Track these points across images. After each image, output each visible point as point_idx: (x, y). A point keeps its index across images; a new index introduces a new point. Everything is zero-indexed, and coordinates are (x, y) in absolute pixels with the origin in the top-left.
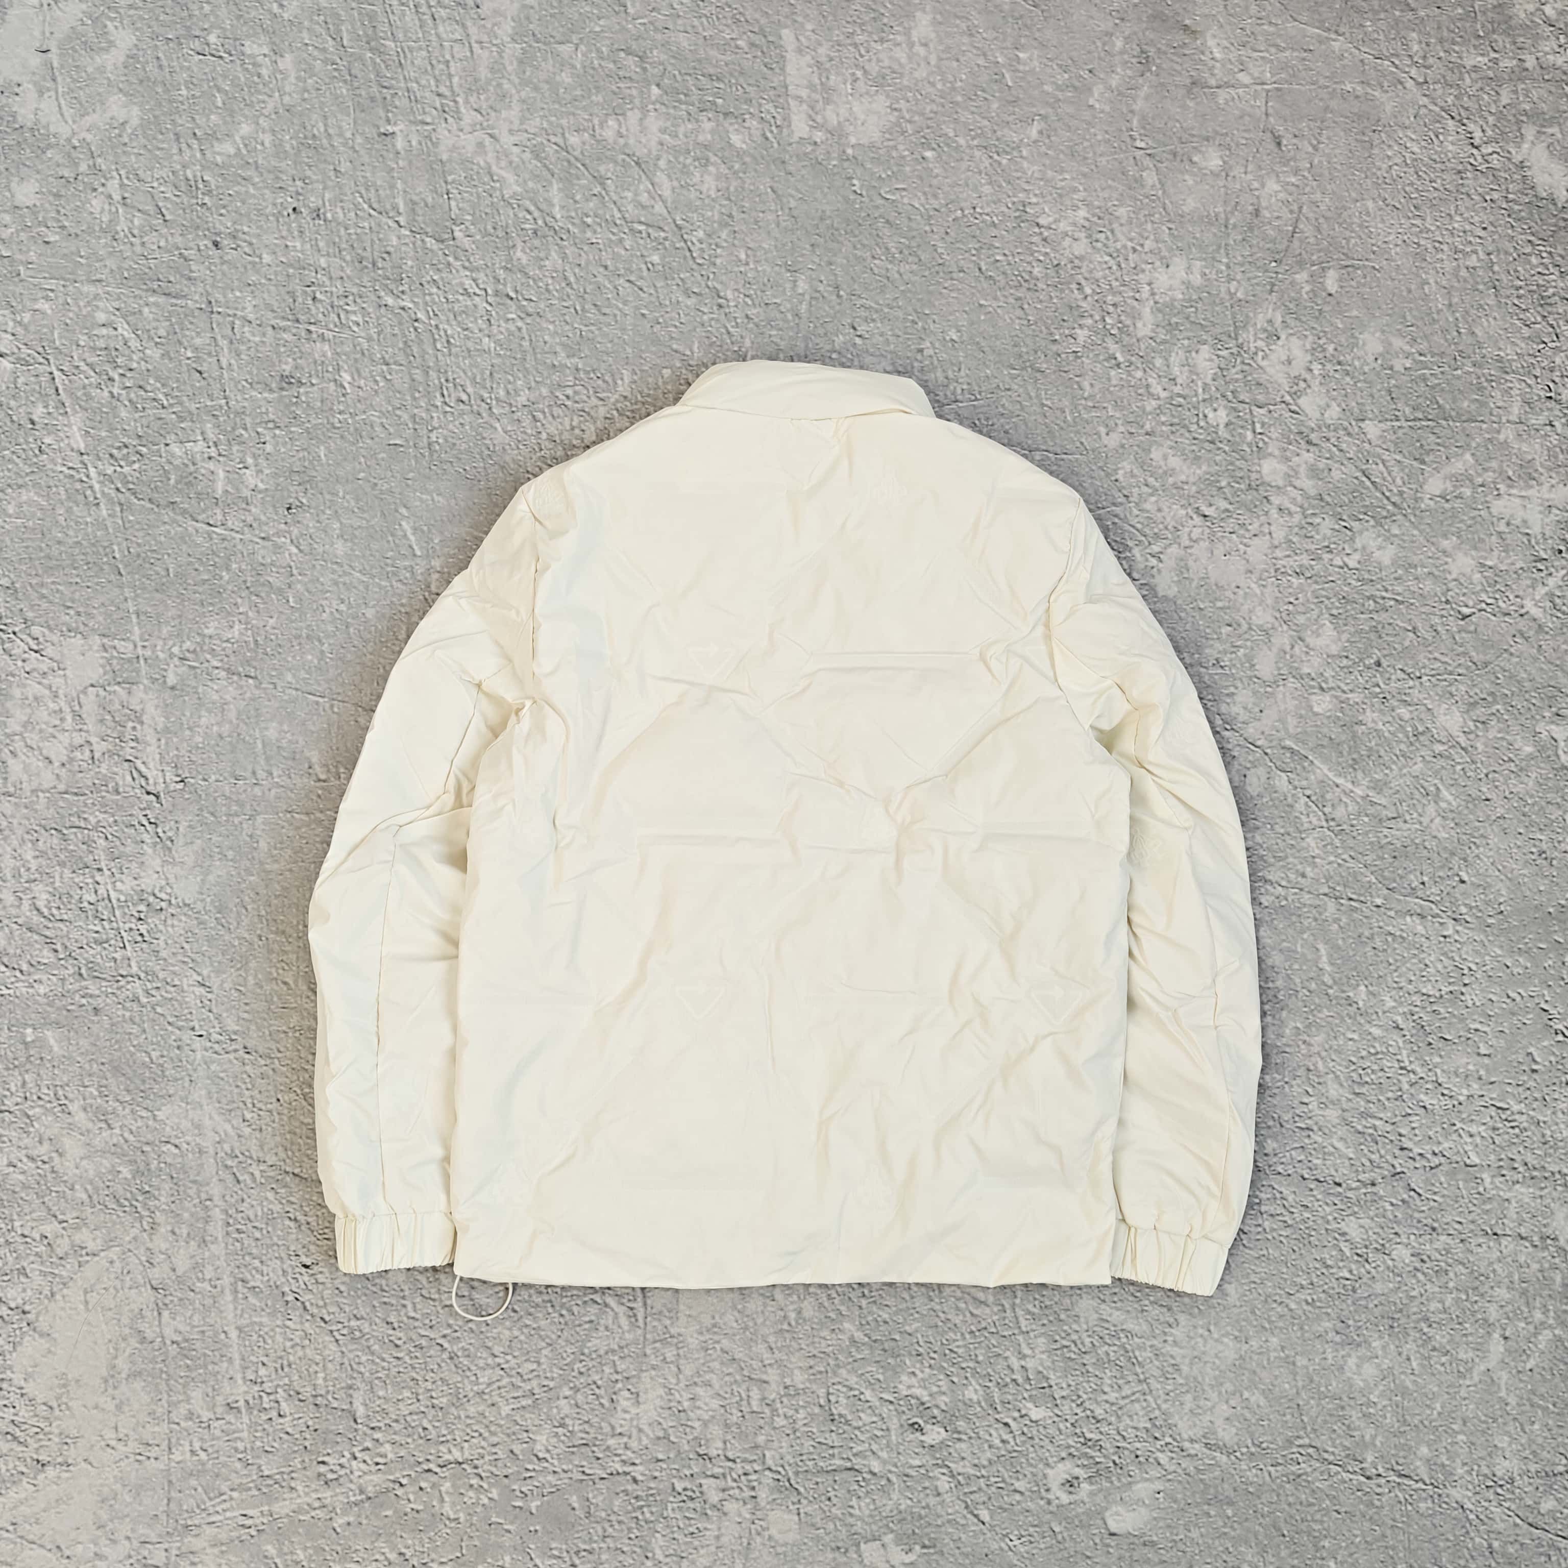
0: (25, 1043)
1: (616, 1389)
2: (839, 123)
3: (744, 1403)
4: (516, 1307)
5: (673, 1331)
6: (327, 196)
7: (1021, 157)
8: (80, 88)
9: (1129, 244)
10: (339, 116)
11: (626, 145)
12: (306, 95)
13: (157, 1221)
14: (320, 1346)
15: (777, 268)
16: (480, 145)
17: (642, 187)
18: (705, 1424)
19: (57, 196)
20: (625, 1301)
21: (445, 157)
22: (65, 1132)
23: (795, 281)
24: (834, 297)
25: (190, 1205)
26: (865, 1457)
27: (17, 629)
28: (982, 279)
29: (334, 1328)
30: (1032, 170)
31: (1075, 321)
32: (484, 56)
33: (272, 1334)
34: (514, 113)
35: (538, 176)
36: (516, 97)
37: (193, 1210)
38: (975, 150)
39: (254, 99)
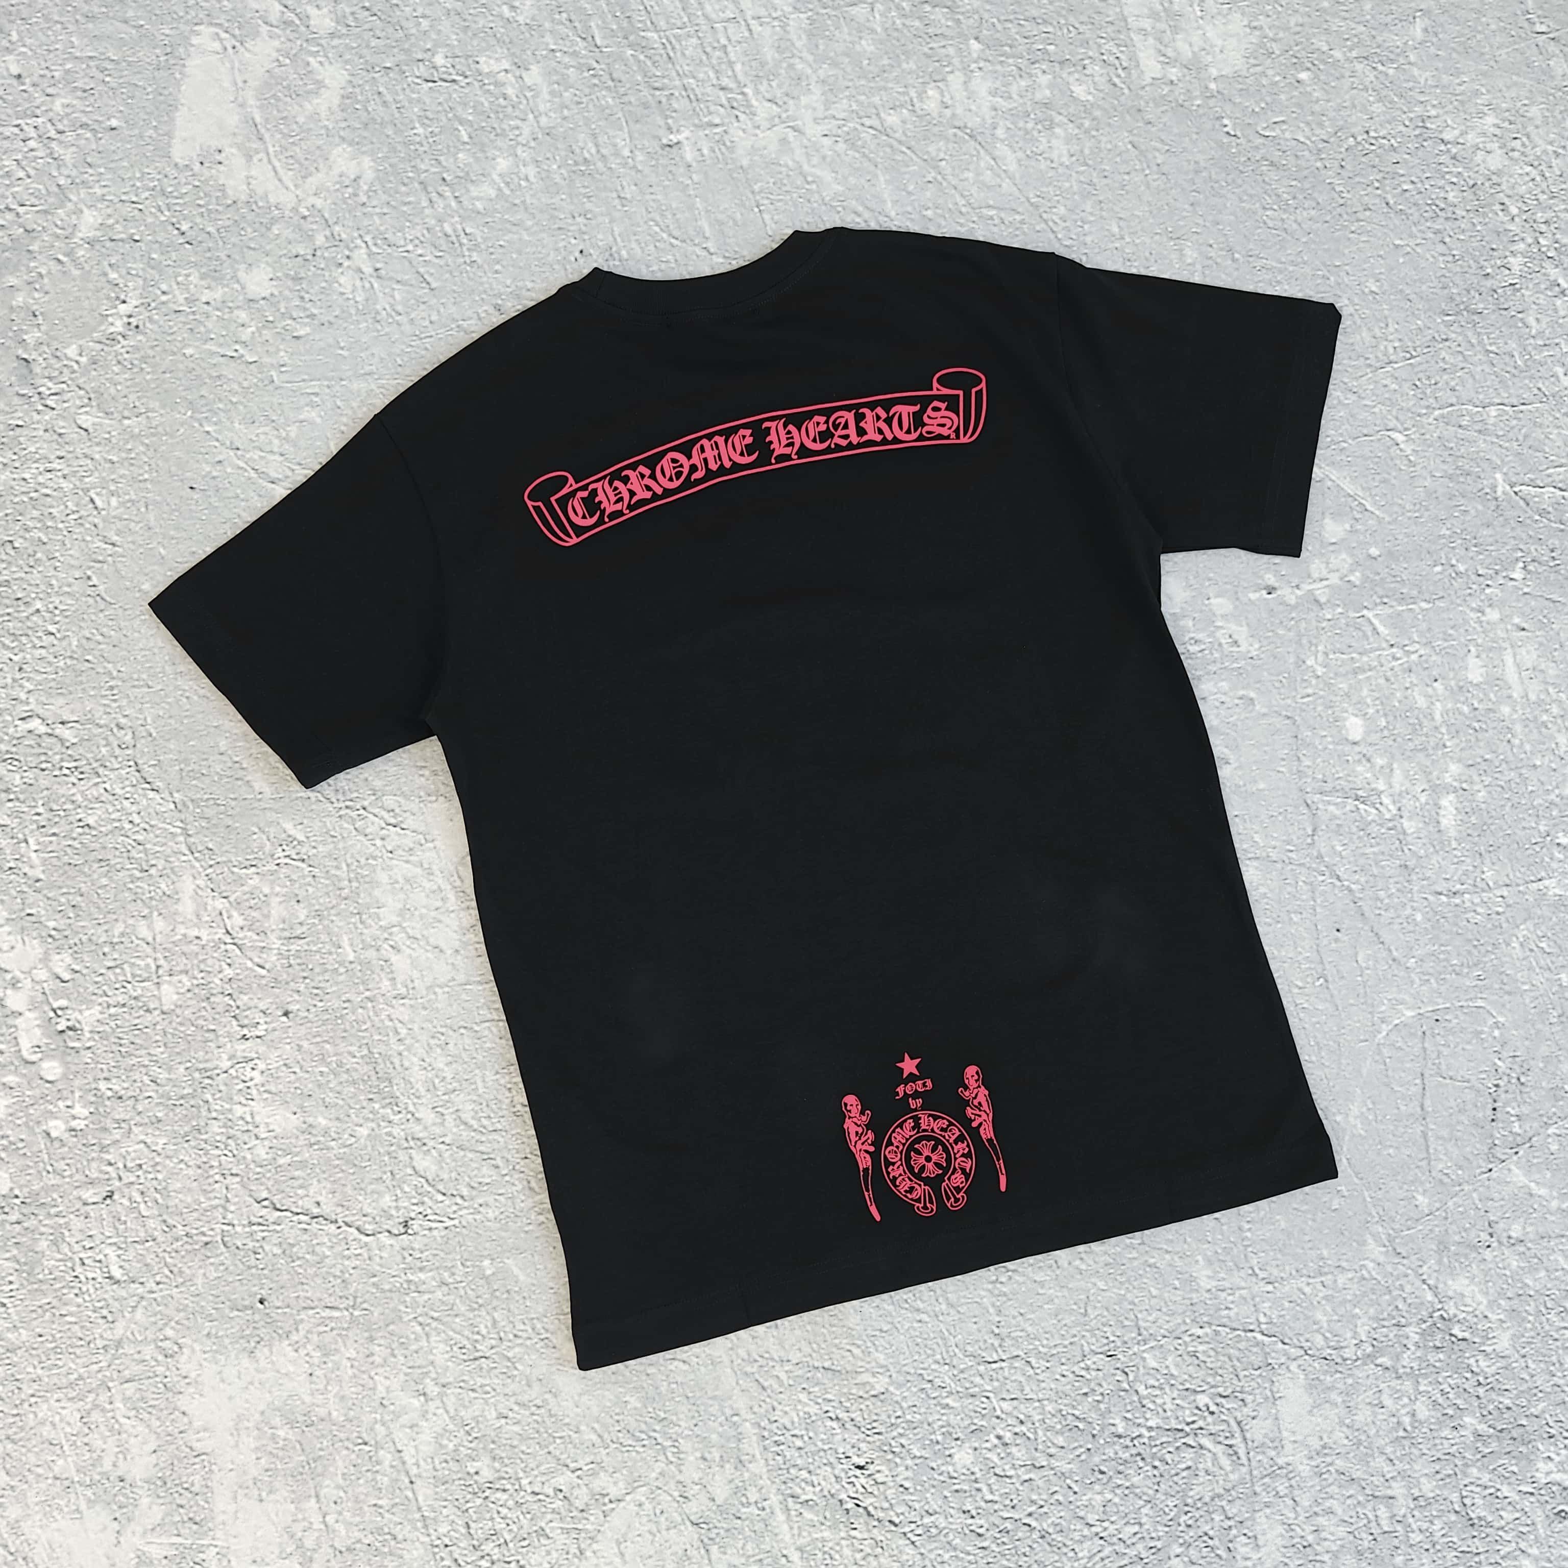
0: (486, 1278)
1: (1231, 1537)
2: (1193, 52)
3: (1373, 1524)
4: (1103, 1468)
5: (1281, 1461)
6: (617, 231)
7: (1409, 63)
8: (293, 143)
9: (1550, 148)
10: (611, 133)
11: (954, 115)
12: (566, 112)
13: (682, 1449)
14: (896, 1552)
15: (1157, 237)
16: (784, 141)
17: (982, 164)
18: (1335, 1556)
19: (297, 279)
20: (1221, 1439)
21: (745, 162)
22: (554, 1369)
23: (1181, 250)
24: (1230, 262)
25: (716, 1424)
26: (1515, 1558)
27: (366, 803)
28: (1392, 215)
29: (907, 1529)
30: (1423, 76)
31: (1505, 248)
32: (765, 33)
33: (838, 1548)
34: (815, 97)
35: (858, 169)
36: (814, 78)
37: (720, 1429)
38: (1356, 64)
39: (505, 126)
